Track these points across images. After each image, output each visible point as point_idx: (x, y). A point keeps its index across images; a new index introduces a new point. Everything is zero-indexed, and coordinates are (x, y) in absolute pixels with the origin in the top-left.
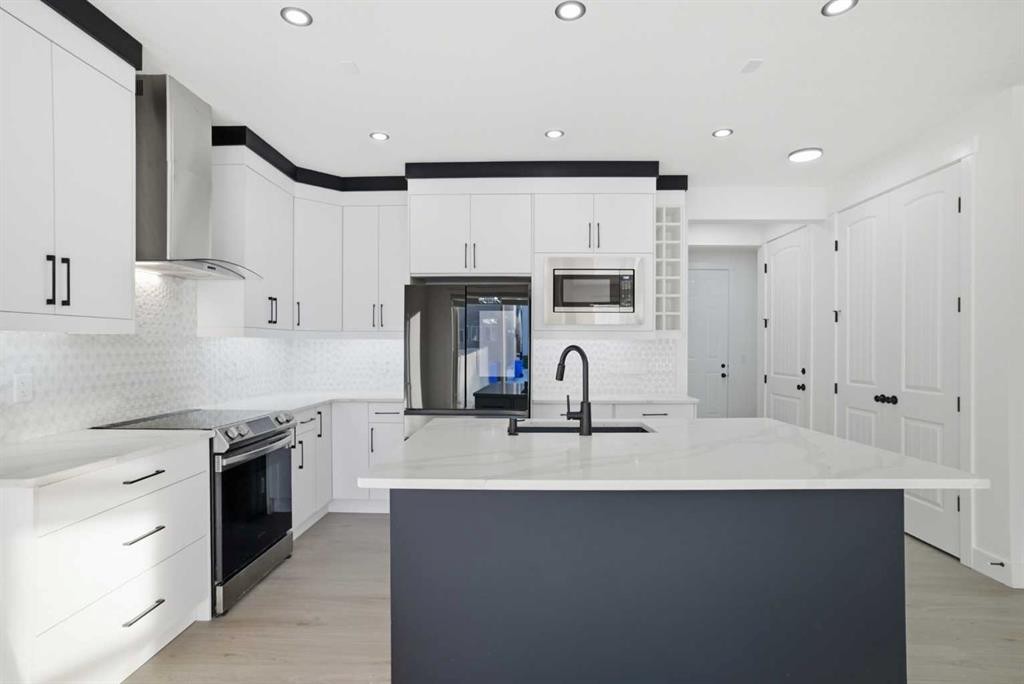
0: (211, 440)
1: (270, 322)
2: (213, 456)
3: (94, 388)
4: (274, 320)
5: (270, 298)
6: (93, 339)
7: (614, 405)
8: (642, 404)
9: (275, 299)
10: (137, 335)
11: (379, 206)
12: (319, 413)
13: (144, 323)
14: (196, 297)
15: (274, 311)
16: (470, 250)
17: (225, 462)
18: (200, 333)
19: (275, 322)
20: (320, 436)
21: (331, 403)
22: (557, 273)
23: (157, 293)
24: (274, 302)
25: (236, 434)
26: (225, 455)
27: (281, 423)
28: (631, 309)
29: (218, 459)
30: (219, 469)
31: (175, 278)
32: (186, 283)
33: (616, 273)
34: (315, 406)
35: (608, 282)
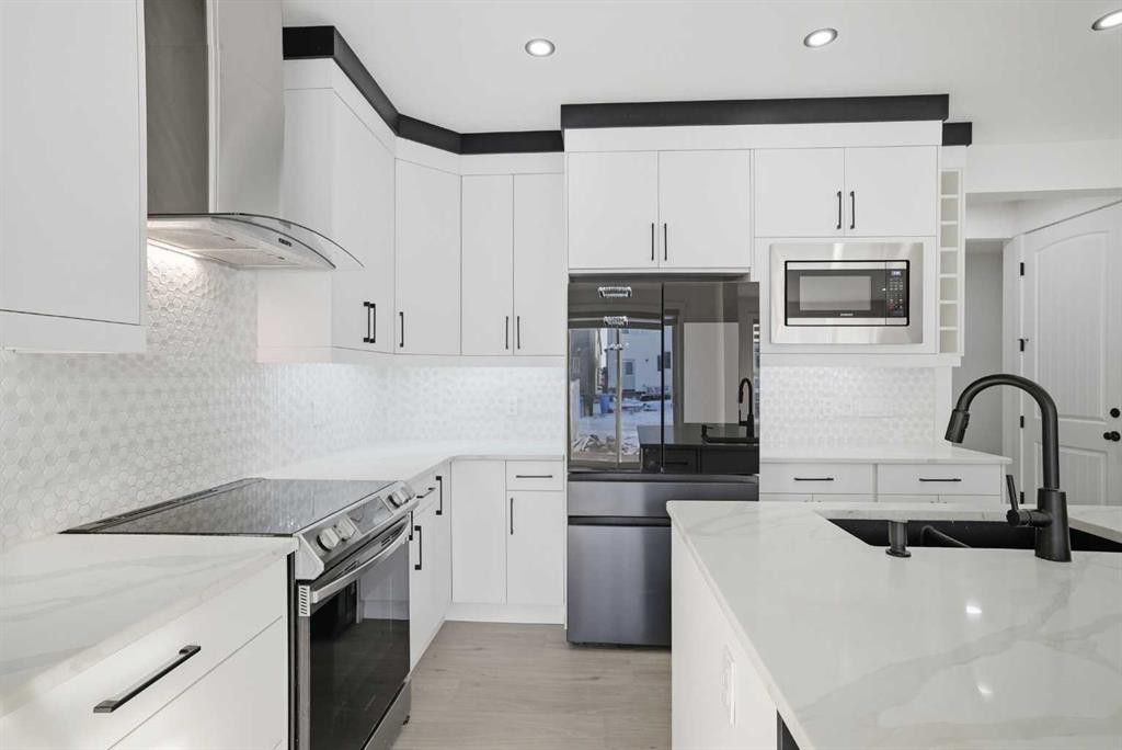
0: (291, 559)
1: (366, 340)
2: (294, 586)
3: (74, 456)
4: (372, 337)
5: (366, 304)
6: (72, 364)
7: (876, 465)
8: (917, 464)
9: (373, 306)
10: (157, 358)
11: (513, 175)
12: (439, 478)
13: (172, 338)
14: (256, 299)
15: (371, 323)
16: (659, 234)
17: (316, 597)
18: (262, 356)
19: (373, 341)
20: (439, 513)
21: (450, 462)
22: (791, 267)
23: (193, 288)
24: (372, 310)
25: (336, 541)
26: (314, 584)
27: (397, 506)
28: (903, 321)
29: (304, 590)
30: (305, 612)
31: (222, 263)
32: (240, 275)
33: (881, 266)
34: (432, 470)
35: (867, 279)
